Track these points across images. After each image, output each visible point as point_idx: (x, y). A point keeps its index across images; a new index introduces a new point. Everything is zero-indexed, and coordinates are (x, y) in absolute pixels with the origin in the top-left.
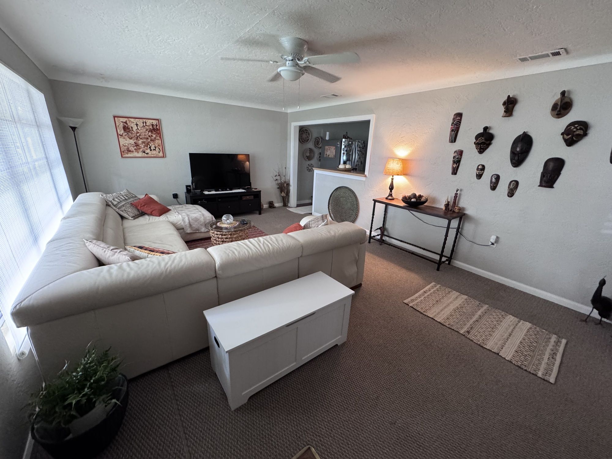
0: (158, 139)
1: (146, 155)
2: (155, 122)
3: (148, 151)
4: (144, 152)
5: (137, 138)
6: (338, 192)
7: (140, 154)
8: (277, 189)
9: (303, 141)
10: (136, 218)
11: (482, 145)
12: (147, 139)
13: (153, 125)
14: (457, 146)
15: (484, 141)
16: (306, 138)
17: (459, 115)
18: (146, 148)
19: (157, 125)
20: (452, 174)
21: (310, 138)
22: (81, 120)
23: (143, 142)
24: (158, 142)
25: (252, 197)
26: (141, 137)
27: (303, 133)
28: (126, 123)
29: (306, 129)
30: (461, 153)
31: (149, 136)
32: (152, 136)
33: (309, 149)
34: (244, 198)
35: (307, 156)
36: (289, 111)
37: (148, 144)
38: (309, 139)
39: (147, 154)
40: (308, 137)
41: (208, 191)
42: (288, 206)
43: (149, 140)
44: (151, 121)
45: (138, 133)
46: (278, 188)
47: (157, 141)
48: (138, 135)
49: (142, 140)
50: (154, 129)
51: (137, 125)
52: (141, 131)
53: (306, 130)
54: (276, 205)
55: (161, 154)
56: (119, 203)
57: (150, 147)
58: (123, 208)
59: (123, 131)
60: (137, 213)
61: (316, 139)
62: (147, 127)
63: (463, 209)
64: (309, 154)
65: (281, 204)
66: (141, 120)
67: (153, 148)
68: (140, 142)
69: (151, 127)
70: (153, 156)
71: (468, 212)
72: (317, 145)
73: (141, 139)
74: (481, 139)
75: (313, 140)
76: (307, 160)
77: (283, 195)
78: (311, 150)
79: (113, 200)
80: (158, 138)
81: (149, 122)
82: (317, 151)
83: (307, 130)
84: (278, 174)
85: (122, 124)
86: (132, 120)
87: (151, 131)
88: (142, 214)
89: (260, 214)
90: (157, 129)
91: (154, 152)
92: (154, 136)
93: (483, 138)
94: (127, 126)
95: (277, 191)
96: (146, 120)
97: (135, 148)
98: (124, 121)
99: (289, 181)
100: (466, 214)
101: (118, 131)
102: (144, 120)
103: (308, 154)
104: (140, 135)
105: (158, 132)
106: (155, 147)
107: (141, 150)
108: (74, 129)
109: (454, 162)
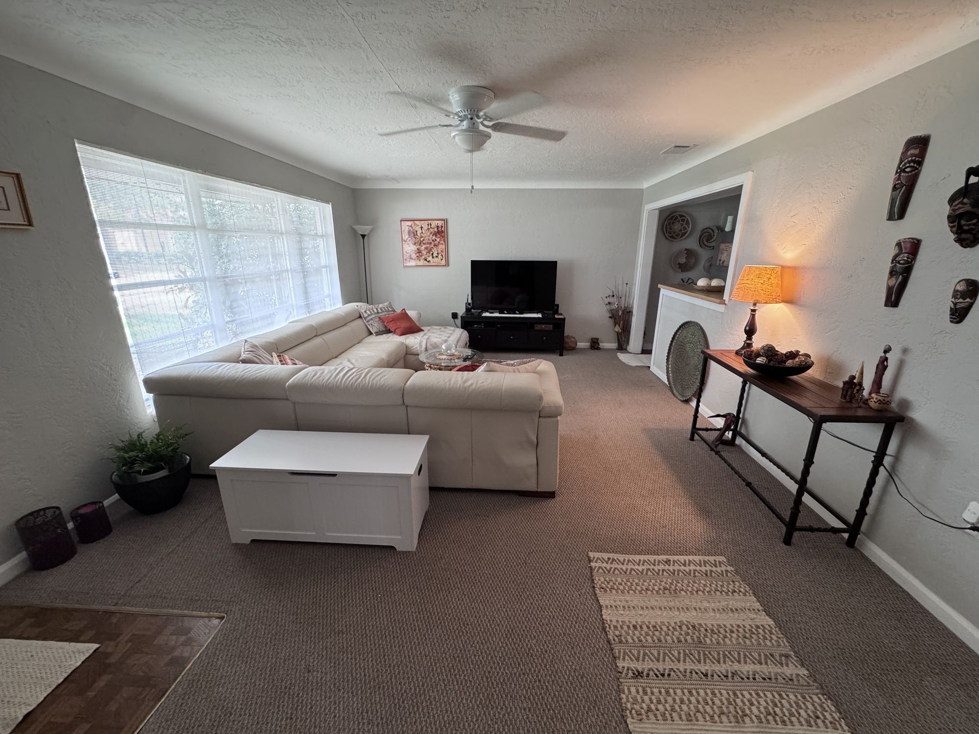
0: (442, 244)
1: (427, 264)
2: (440, 223)
3: (430, 259)
4: (426, 260)
5: (420, 243)
6: (684, 333)
7: (422, 262)
8: (610, 319)
9: (672, 237)
10: (380, 334)
11: (963, 222)
12: (431, 243)
13: (438, 227)
14: (906, 229)
15: (968, 208)
16: (681, 230)
17: (920, 144)
18: (428, 254)
19: (442, 227)
20: (886, 305)
21: (690, 229)
22: (369, 228)
23: (426, 248)
24: (442, 247)
25: (550, 327)
26: (424, 242)
27: (673, 223)
28: (411, 226)
29: (682, 214)
30: (914, 246)
31: (433, 241)
32: (436, 240)
33: (686, 250)
34: (538, 327)
35: (679, 264)
36: (645, 185)
37: (431, 250)
38: (685, 233)
39: (429, 262)
40: (685, 228)
41: (491, 313)
42: (626, 349)
43: (432, 246)
44: (437, 222)
45: (422, 237)
46: (610, 317)
47: (440, 246)
48: (422, 239)
49: (425, 246)
50: (438, 232)
51: (422, 228)
52: (425, 235)
53: (681, 216)
54: (604, 345)
55: (443, 262)
56: (369, 315)
57: (432, 254)
58: (371, 322)
59: (407, 236)
60: (382, 328)
61: (703, 231)
62: (432, 230)
63: (905, 404)
64: (685, 260)
65: (614, 345)
66: (426, 222)
67: (435, 255)
68: (423, 248)
69: (436, 230)
70: (434, 264)
71: (918, 415)
72: (706, 243)
73: (424, 244)
74: (962, 203)
75: (697, 234)
76: (680, 270)
77: (617, 330)
78: (690, 253)
79: (365, 312)
80: (442, 242)
81: (434, 224)
82: (704, 255)
83: (685, 217)
84: (611, 294)
85: (408, 227)
86: (417, 222)
87: (435, 234)
88: (388, 331)
89: (561, 355)
90: (442, 231)
91: (436, 260)
92: (438, 240)
93: (966, 200)
94: (412, 230)
95: (610, 322)
96: (432, 221)
97: (418, 255)
98: (410, 225)
99: (632, 307)
100: (912, 420)
101: (403, 236)
102: (430, 222)
103: (683, 260)
104: (423, 240)
105: (443, 234)
106: (438, 253)
107: (423, 257)
108: (363, 236)
109: (892, 273)
